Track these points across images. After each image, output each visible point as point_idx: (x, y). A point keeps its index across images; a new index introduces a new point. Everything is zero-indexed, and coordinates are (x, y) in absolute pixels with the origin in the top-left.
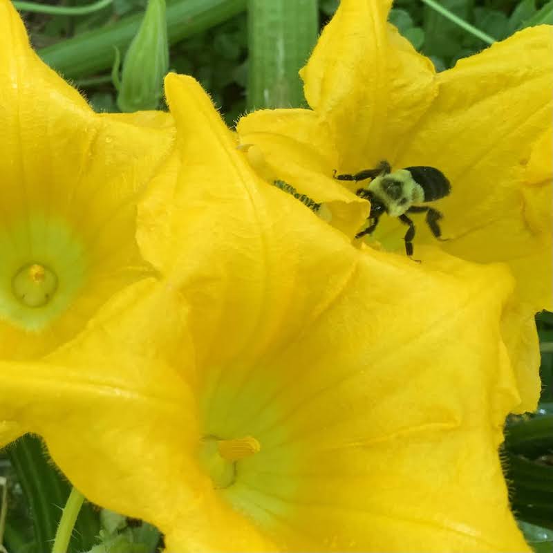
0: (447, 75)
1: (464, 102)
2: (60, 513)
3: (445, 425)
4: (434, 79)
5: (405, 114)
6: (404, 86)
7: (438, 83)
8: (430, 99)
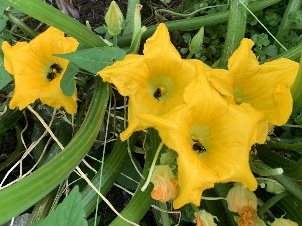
0: (261, 66)
1: (264, 72)
2: (159, 145)
3: (239, 144)
4: (258, 66)
5: (250, 72)
6: (250, 67)
7: (259, 67)
8: (256, 71)
